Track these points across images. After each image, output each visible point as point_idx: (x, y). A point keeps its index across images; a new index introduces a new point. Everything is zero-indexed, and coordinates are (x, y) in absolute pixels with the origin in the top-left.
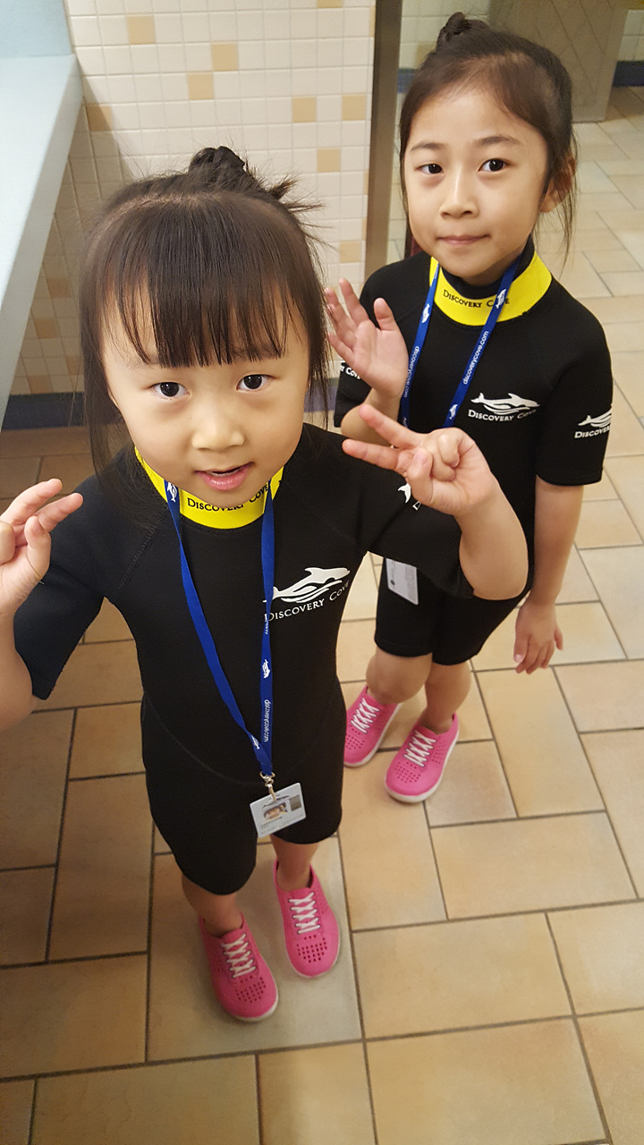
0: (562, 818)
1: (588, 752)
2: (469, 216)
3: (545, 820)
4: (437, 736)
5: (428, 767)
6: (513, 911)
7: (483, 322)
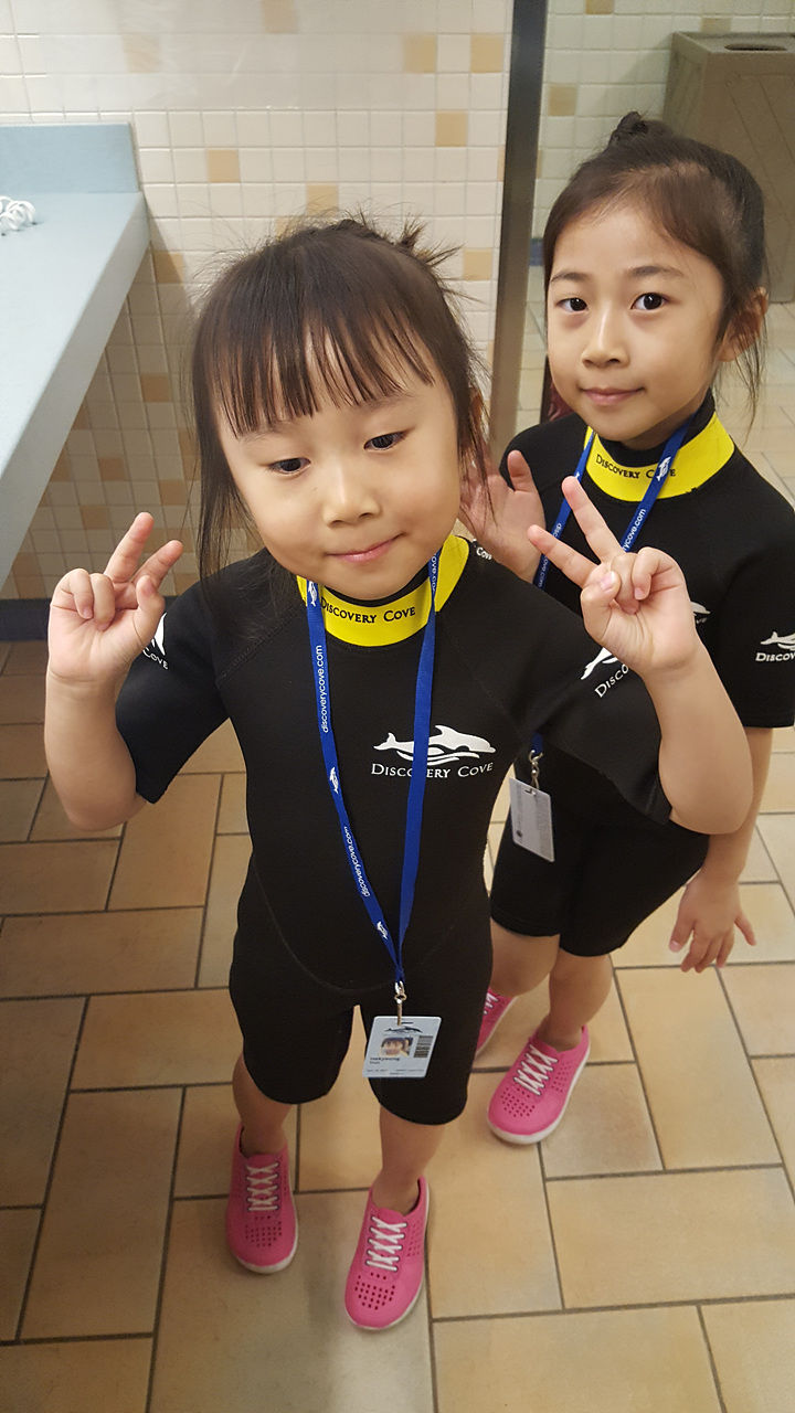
0: (724, 1173)
1: (760, 1084)
2: (616, 364)
3: (700, 1175)
4: (559, 1055)
5: (546, 1096)
6: (654, 1301)
7: (640, 498)
